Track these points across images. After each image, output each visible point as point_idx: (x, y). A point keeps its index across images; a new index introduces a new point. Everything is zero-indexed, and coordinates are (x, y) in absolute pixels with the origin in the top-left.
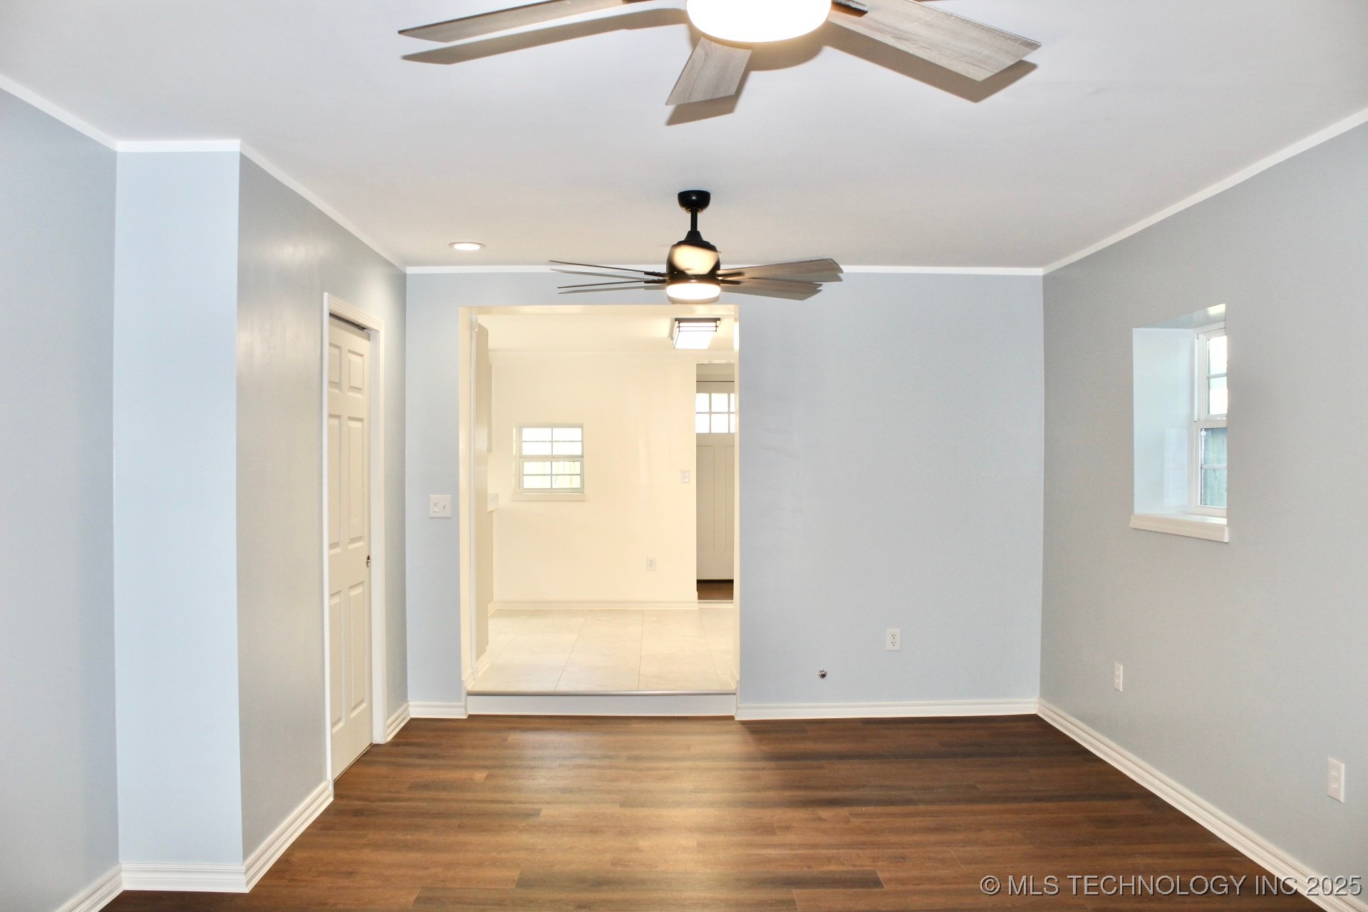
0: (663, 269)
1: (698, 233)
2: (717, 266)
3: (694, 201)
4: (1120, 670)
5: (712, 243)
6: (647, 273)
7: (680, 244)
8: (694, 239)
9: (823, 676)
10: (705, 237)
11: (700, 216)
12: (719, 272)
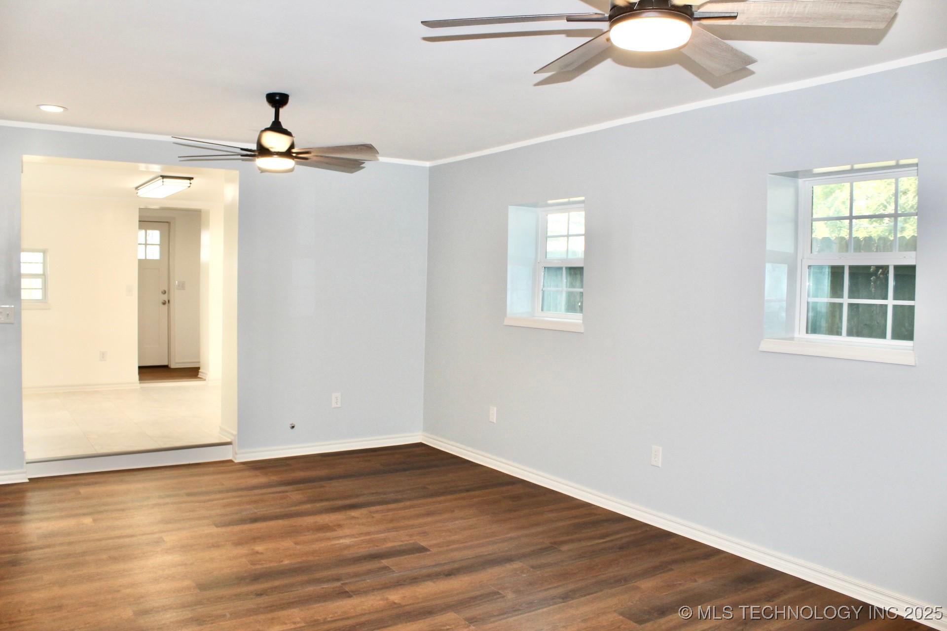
0: (254, 147)
1: (280, 123)
2: (292, 146)
3: (278, 100)
4: (494, 411)
5: (289, 130)
6: (242, 149)
7: (267, 129)
8: (276, 127)
9: (293, 427)
10: (285, 126)
11: (281, 110)
12: (294, 151)
